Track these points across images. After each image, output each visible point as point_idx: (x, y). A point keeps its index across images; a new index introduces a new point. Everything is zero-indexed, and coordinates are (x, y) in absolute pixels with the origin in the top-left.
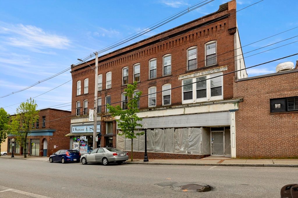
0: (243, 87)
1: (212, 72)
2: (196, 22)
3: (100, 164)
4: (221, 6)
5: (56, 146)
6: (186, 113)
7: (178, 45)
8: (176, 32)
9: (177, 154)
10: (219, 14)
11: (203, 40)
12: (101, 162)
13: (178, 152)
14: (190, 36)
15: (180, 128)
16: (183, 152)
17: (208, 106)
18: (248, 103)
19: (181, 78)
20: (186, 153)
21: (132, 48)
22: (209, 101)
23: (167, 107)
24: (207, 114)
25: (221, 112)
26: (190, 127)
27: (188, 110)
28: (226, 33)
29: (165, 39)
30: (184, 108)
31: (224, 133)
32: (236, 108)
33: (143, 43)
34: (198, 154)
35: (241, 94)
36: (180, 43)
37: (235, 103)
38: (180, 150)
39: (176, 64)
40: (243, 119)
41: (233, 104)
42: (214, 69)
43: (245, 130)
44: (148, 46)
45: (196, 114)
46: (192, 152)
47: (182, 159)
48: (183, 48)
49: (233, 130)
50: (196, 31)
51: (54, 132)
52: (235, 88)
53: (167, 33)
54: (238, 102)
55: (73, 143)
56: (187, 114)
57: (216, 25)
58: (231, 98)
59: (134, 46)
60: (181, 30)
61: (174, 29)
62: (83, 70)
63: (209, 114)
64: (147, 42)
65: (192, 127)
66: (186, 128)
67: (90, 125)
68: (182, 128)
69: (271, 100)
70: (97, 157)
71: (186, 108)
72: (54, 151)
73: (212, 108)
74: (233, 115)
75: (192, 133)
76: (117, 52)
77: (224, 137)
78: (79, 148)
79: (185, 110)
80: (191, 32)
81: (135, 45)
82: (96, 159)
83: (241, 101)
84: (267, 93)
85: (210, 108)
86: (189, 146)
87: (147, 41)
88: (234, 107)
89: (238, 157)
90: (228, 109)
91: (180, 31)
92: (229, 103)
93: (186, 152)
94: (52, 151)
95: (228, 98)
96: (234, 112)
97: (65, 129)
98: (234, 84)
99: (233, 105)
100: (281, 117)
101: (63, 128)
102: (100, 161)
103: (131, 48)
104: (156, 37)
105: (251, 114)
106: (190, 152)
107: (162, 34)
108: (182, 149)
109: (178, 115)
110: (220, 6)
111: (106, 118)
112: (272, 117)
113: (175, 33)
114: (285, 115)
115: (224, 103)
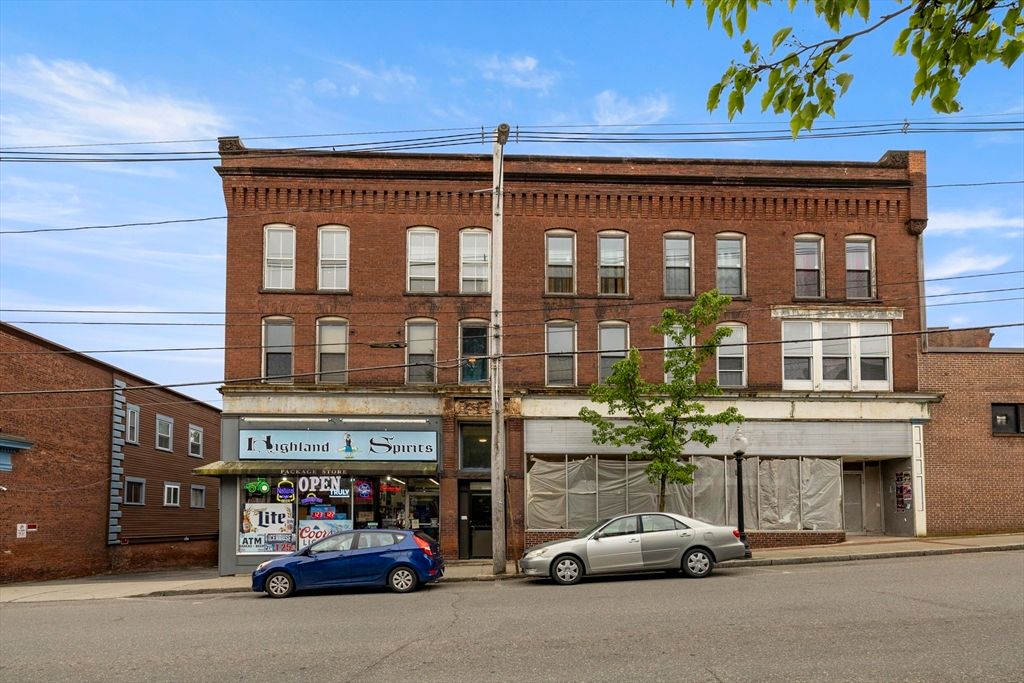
0: (939, 368)
1: (866, 317)
2: (825, 170)
3: (680, 572)
4: (892, 154)
5: (25, 525)
6: (796, 416)
7: (769, 216)
8: (765, 176)
9: (773, 534)
10: (883, 170)
11: (840, 225)
12: (678, 565)
13: (773, 526)
14: (806, 201)
15: (776, 457)
16: (788, 526)
17: (859, 404)
18: (949, 407)
19: (780, 315)
20: (799, 529)
21: (597, 170)
22: (858, 390)
23: (742, 394)
24: (855, 424)
25: (891, 421)
26: (807, 457)
27: (804, 410)
28: (897, 227)
29: (732, 183)
30: (793, 402)
31: (863, 477)
32: (927, 416)
33: (643, 167)
34: (832, 531)
35: (934, 384)
36: (775, 210)
37: (922, 403)
38: (781, 521)
39: (762, 269)
40: (940, 443)
41: (917, 405)
42: (870, 311)
43: (945, 470)
44: (667, 184)
45: (827, 420)
46: (815, 527)
47: (787, 545)
48: (781, 228)
49: (918, 469)
50: (823, 193)
51: (17, 450)
52: (920, 368)
53: (736, 168)
54: (930, 402)
55: (247, 506)
56: (800, 420)
57: (878, 197)
58: (912, 389)
59: (603, 165)
60: (780, 173)
61: (759, 163)
62: (314, 184)
63: (861, 424)
64: (660, 169)
65: (812, 457)
66: (797, 458)
67: (366, 427)
68: (784, 458)
69: (993, 404)
70: (647, 550)
71: (797, 404)
72: (15, 552)
73: (869, 410)
74: (917, 431)
75: (812, 472)
76: (524, 163)
77: (864, 486)
78: (295, 528)
79: (793, 407)
80: (811, 193)
81: (608, 166)
82: (645, 557)
83: (936, 401)
84: (987, 389)
85: (864, 408)
86: (806, 509)
87: (661, 166)
88: (921, 413)
89: (933, 532)
90: (907, 417)
91: (779, 176)
92: (910, 401)
93: (799, 526)
94: (9, 552)
95: (905, 388)
96: (921, 426)
97: (70, 445)
98: (919, 356)
99: (918, 407)
100: (1012, 445)
101: (62, 437)
102: (673, 561)
103: (590, 168)
104: (694, 166)
105: (955, 433)
106: (810, 527)
107: (718, 163)
108: (787, 519)
109: (773, 420)
110: (889, 151)
111: (467, 406)
112: (995, 443)
113: (760, 176)
114: (1018, 440)
115: (899, 401)
